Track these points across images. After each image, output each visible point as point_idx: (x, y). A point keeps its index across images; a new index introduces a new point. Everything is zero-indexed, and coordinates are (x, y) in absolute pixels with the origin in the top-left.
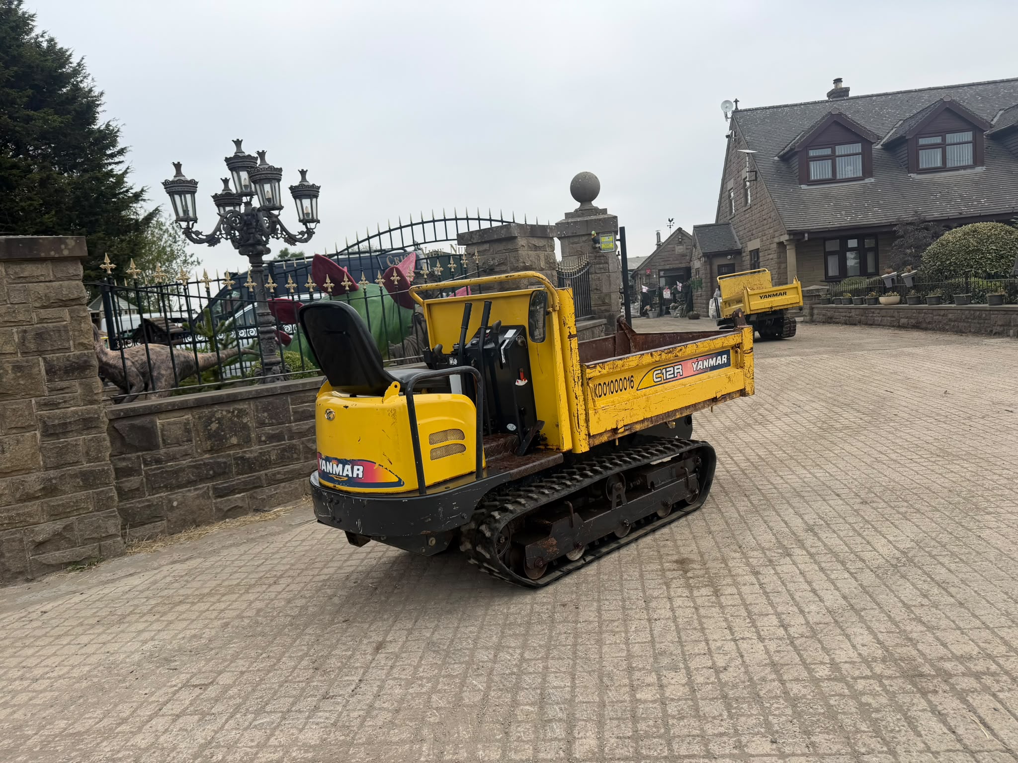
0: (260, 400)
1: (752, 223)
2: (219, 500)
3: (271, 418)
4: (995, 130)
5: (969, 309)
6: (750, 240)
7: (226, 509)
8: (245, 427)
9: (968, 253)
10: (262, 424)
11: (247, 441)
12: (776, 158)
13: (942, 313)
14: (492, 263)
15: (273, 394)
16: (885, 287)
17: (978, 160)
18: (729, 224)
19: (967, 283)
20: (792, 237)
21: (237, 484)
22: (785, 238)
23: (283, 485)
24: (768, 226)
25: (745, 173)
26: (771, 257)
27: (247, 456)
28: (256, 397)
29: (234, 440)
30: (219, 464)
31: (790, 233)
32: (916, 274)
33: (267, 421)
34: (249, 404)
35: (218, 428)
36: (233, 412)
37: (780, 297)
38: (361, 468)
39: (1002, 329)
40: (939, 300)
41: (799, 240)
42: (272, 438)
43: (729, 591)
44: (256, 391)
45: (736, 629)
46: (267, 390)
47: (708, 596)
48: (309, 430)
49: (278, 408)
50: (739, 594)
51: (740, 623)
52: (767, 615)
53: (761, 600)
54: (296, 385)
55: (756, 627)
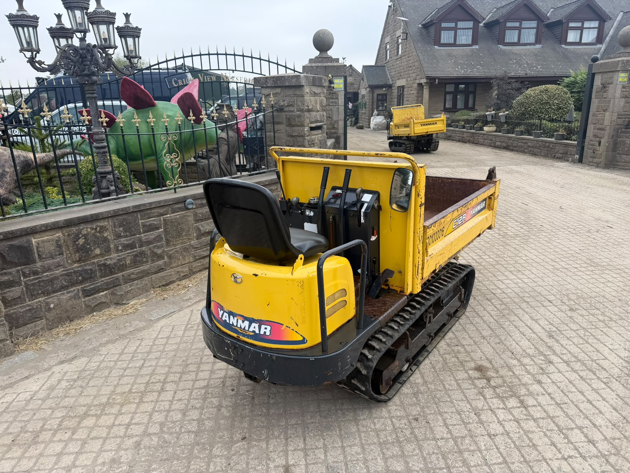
0: (117, 218)
1: (402, 68)
2: (87, 298)
3: (125, 231)
4: (549, 21)
5: (542, 141)
6: (399, 79)
7: (93, 305)
8: (106, 240)
9: (542, 104)
10: (119, 236)
11: (108, 251)
12: (420, 26)
13: (524, 141)
14: (282, 103)
15: (126, 212)
16: (487, 121)
17: (538, 41)
18: (384, 66)
19: (541, 124)
20: (428, 81)
21: (101, 285)
22: (423, 81)
23: (136, 282)
24: (412, 71)
25: (399, 33)
26: (412, 92)
27: (108, 262)
28: (114, 215)
29: (98, 251)
30: (86, 271)
31: (428, 78)
32: (508, 114)
33: (122, 234)
34: (108, 221)
35: (84, 243)
36: (96, 229)
37: (433, 126)
38: (269, 328)
39: (561, 155)
40: (522, 133)
41: (431, 83)
42: (126, 247)
43: (530, 401)
44: (114, 211)
45: (559, 446)
46: (122, 209)
47: (519, 407)
48: (154, 239)
49: (130, 223)
50: (540, 405)
51: (558, 438)
52: (572, 429)
53: (559, 412)
54: (144, 205)
55: (572, 443)
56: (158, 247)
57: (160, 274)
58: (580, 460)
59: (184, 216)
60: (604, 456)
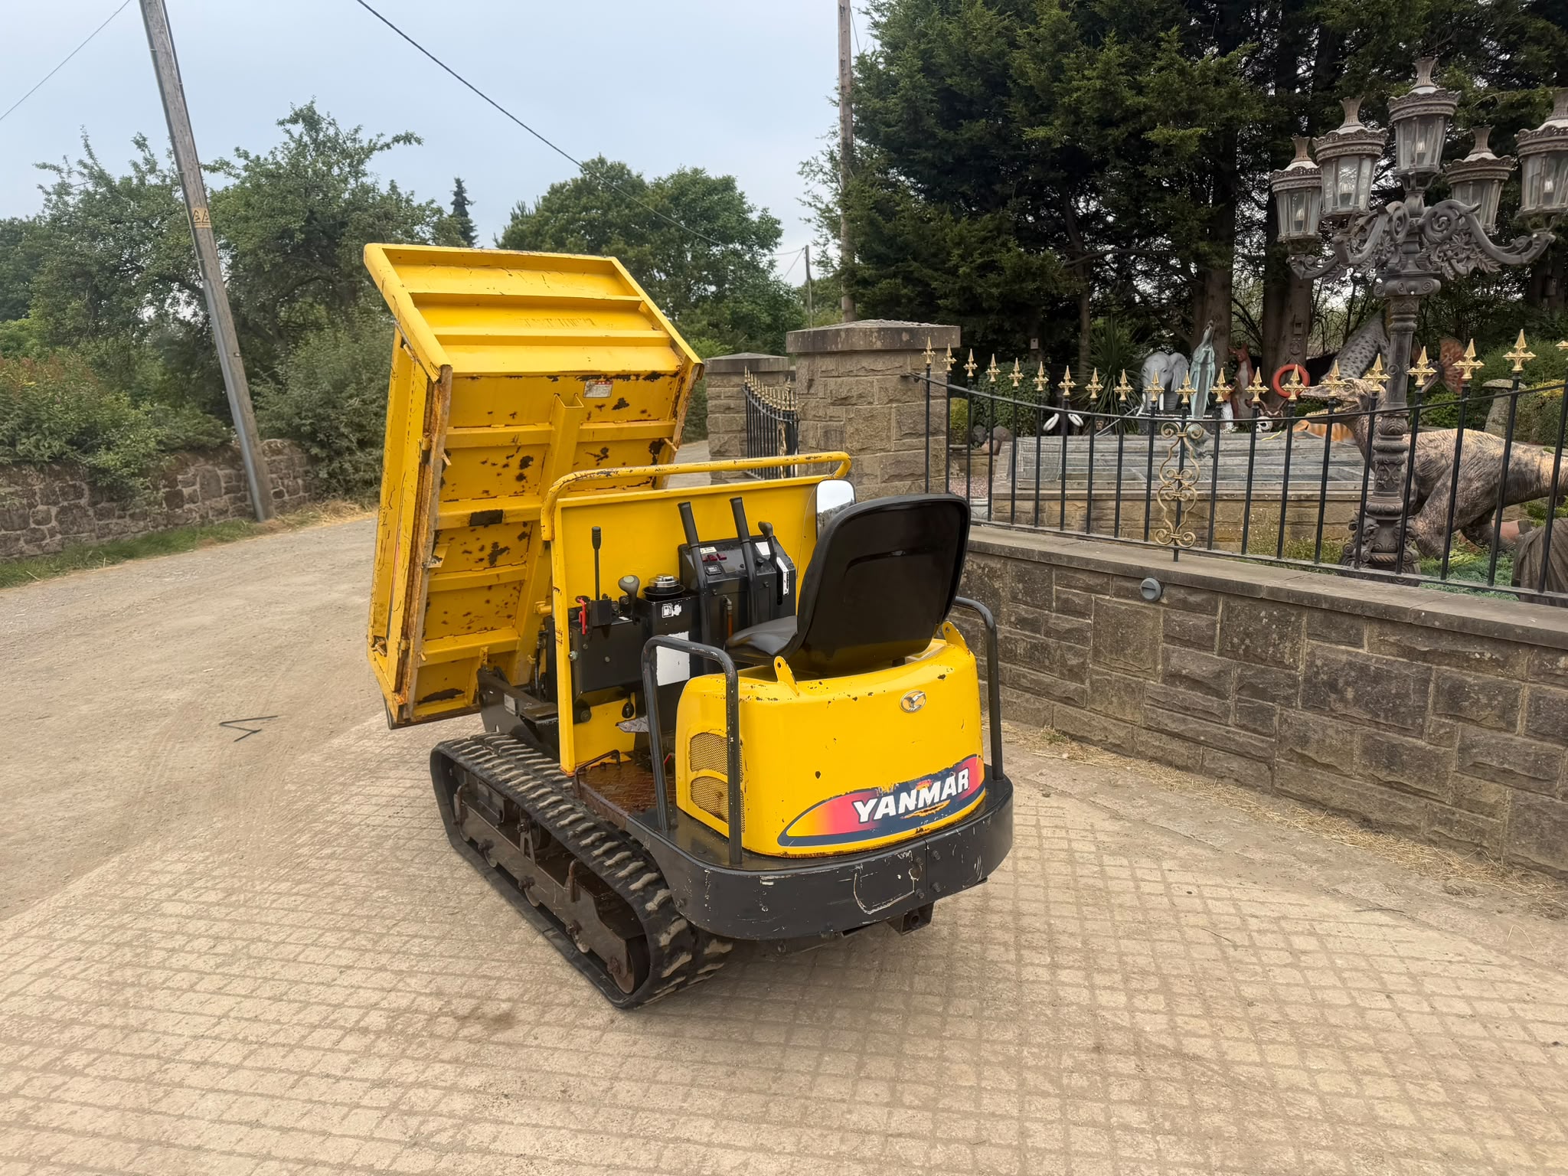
3: (1026, 593)
8: (995, 593)
10: (1014, 598)
23: (1028, 695)
28: (1010, 556)
34: (1005, 564)
42: (1022, 622)
43: (351, 1042)
44: (1010, 548)
45: (244, 1024)
46: (1024, 551)
47: (358, 1022)
48: (1069, 631)
49: (1035, 582)
50: (331, 1050)
51: (256, 1030)
52: (245, 1058)
53: (290, 1062)
54: (1059, 556)
55: (229, 1041)
56: (1077, 654)
57: (1070, 710)
58: (200, 1031)
59: (1138, 613)
60: (168, 1061)
